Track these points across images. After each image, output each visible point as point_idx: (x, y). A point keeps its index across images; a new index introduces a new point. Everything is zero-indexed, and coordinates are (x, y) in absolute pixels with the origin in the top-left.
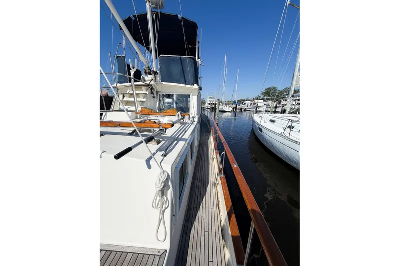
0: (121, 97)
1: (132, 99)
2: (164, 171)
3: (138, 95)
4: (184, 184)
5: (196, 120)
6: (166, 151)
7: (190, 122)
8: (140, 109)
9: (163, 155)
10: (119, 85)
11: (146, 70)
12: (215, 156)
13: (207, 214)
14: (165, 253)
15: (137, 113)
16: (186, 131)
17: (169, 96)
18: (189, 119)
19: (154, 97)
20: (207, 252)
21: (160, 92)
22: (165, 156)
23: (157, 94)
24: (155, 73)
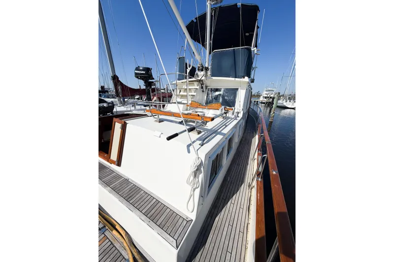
0: (178, 91)
1: (185, 94)
2: (199, 158)
3: (190, 89)
4: (216, 174)
5: (241, 115)
6: (203, 141)
7: (233, 117)
8: (190, 102)
9: (200, 144)
10: (178, 81)
11: (199, 67)
12: (256, 156)
13: (234, 210)
14: (190, 222)
15: (188, 106)
16: (226, 126)
17: (217, 90)
18: (233, 114)
19: (203, 91)
20: (227, 243)
21: (209, 86)
22: (202, 145)
23: (206, 88)
24: (207, 69)
